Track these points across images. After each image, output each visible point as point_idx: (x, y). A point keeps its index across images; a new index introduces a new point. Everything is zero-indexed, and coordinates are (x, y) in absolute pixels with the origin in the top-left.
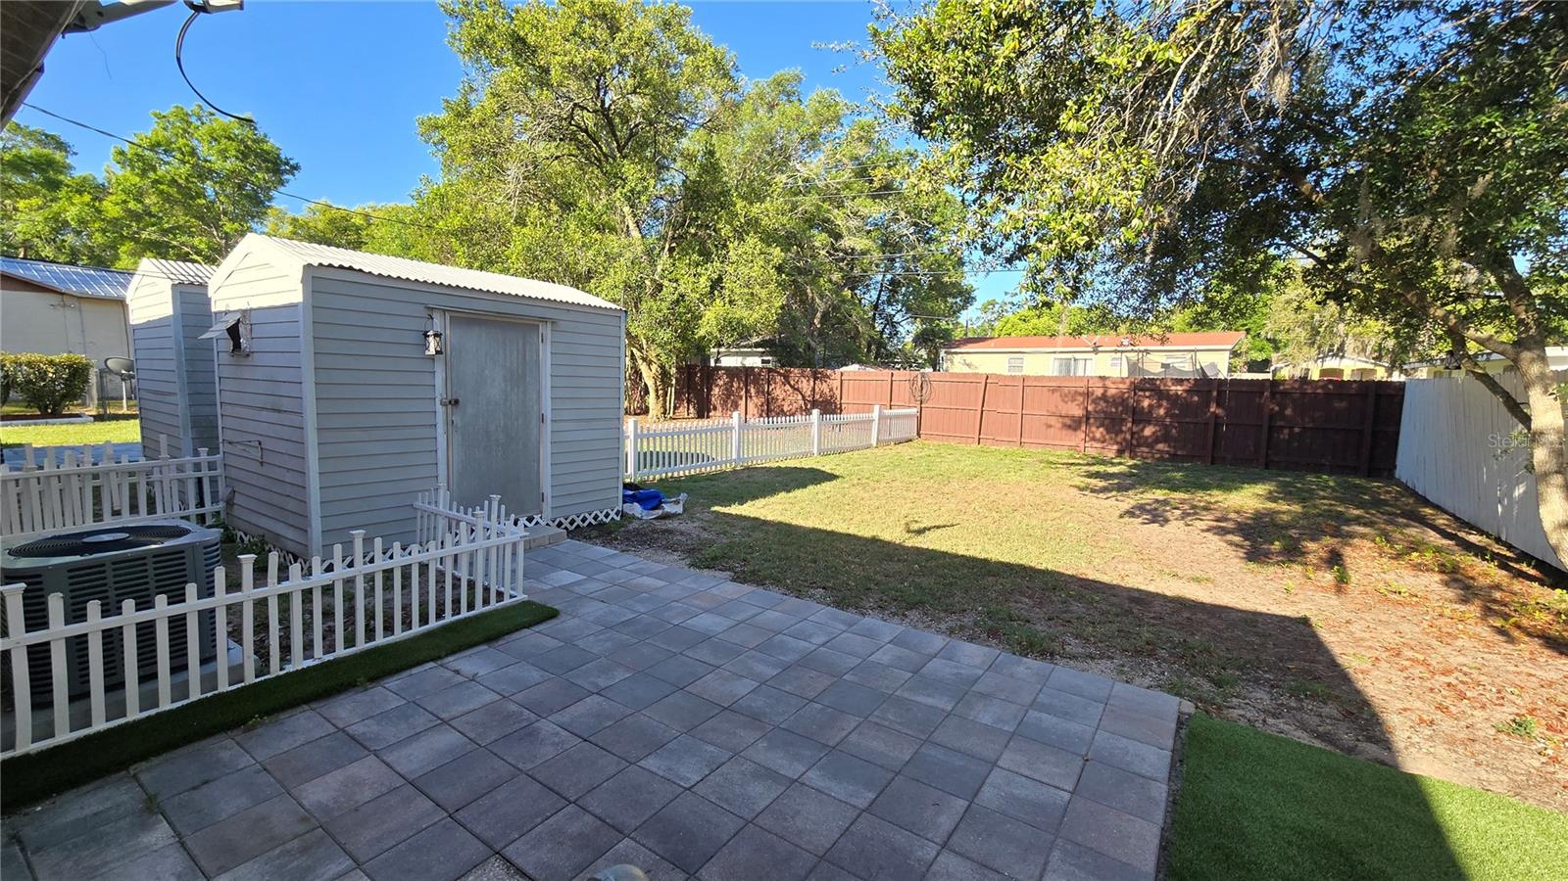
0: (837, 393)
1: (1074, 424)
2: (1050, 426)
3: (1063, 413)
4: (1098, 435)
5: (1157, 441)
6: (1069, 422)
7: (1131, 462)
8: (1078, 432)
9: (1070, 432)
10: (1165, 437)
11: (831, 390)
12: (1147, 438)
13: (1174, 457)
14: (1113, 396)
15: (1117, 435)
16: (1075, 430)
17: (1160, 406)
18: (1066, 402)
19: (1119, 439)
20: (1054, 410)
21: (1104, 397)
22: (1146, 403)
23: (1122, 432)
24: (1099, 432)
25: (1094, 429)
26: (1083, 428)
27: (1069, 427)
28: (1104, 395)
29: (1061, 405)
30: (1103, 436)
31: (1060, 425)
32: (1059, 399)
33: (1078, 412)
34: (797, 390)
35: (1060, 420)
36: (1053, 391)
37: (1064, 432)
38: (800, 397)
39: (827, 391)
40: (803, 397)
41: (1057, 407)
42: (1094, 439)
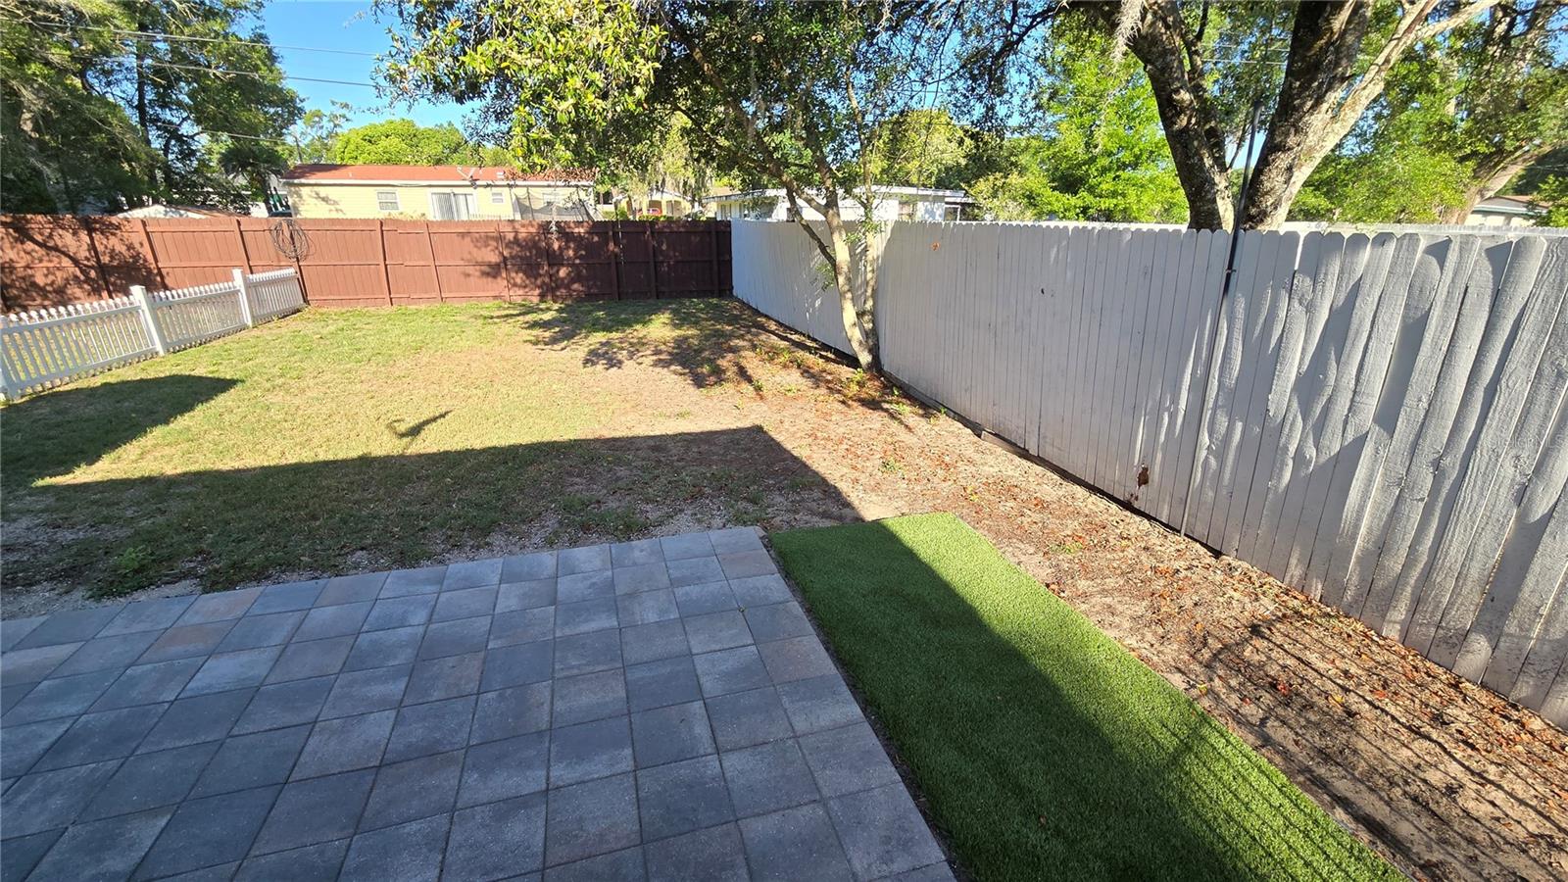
0: (146, 251)
1: (493, 271)
2: (469, 275)
3: (480, 260)
4: (519, 281)
5: (573, 281)
6: (486, 269)
7: (556, 306)
8: (499, 279)
9: (490, 279)
10: (578, 278)
11: (130, 247)
12: (563, 279)
13: (590, 297)
14: (524, 240)
15: (536, 279)
16: (495, 277)
17: (568, 248)
18: (479, 248)
19: (539, 282)
20: (469, 257)
21: (516, 241)
22: (556, 245)
23: (541, 275)
24: (519, 278)
25: (513, 275)
26: (504, 275)
27: (488, 274)
28: (515, 238)
29: (475, 251)
30: (524, 282)
31: (478, 274)
32: (472, 245)
33: (494, 258)
34: (56, 249)
35: (478, 268)
36: (463, 237)
37: (485, 280)
38: (66, 262)
39: (120, 248)
40: (76, 262)
41: (470, 253)
42: (515, 285)
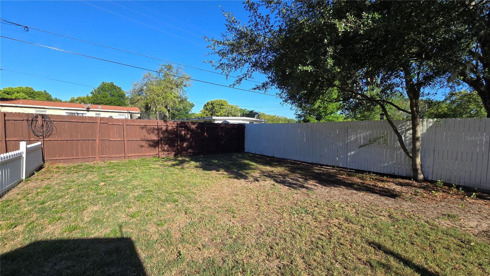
1: (155, 144)
2: (142, 146)
3: (149, 139)
4: (166, 148)
5: (189, 149)
6: (152, 143)
8: (157, 148)
9: (153, 148)
10: (191, 147)
12: (185, 147)
14: (170, 130)
16: (155, 147)
17: (188, 134)
18: (150, 134)
19: (174, 149)
20: (144, 138)
21: (167, 131)
22: (183, 133)
23: (176, 146)
25: (163, 146)
26: (160, 146)
27: (152, 146)
28: (167, 129)
29: (147, 135)
30: (168, 149)
31: (147, 146)
32: (146, 132)
33: (155, 138)
35: (147, 142)
37: (150, 149)
41: (145, 136)
42: (164, 150)
